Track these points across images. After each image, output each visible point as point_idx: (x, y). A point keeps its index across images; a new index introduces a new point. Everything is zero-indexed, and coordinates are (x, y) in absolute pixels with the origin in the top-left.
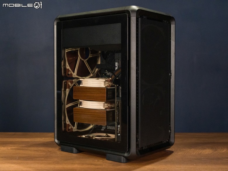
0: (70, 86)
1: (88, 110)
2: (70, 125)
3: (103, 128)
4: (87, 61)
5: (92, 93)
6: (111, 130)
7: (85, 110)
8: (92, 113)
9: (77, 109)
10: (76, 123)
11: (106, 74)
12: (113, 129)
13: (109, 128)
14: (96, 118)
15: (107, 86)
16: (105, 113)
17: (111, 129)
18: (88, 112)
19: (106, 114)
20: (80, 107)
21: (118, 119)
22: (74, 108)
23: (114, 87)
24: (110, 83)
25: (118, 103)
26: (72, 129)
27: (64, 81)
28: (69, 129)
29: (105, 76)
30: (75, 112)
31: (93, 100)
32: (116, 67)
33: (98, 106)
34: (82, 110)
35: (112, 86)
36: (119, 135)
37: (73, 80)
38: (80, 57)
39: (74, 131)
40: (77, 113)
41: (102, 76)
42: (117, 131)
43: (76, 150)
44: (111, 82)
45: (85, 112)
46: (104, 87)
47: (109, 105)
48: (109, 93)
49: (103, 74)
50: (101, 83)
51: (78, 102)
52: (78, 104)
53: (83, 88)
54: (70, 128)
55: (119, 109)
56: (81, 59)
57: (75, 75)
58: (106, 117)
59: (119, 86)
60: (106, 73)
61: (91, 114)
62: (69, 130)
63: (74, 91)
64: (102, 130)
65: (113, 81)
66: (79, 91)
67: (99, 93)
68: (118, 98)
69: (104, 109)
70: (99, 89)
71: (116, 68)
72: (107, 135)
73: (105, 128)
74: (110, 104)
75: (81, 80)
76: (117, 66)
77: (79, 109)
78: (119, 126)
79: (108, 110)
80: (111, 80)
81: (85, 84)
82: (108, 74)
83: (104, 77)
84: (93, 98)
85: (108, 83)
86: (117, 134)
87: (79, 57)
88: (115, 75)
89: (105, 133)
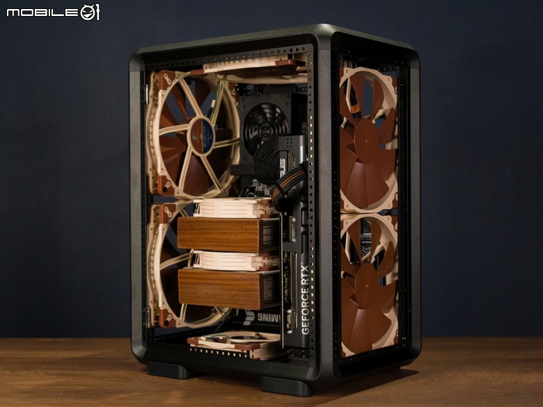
0: (170, 217)
1: (214, 274)
2: (170, 311)
3: (248, 318)
4: (208, 157)
5: (224, 233)
6: (268, 323)
7: (206, 274)
8: (224, 280)
9: (187, 273)
10: (183, 305)
11: (253, 189)
12: (273, 321)
13: (264, 317)
14: (236, 292)
15: (261, 215)
16: (256, 280)
17: (267, 320)
18: (216, 279)
19: (258, 282)
20: (193, 268)
21: (286, 293)
22: (179, 271)
23: (278, 219)
24: (268, 209)
25: (286, 256)
26: (173, 321)
27: (154, 206)
28: (167, 321)
29: (252, 193)
30: (183, 281)
31: (228, 249)
32: (282, 169)
33: (239, 264)
34: (200, 273)
35: (272, 216)
36: (290, 332)
37: (176, 204)
38: (192, 148)
39: (178, 326)
40: (188, 281)
41: (244, 193)
42: (286, 322)
43: (185, 370)
44: (271, 207)
45: (207, 279)
46: (255, 217)
47: (266, 261)
48: (265, 232)
49: (246, 189)
50: (247, 207)
51: (188, 256)
52: (187, 261)
53: (202, 221)
54: (168, 319)
55: (289, 270)
56: (193, 154)
57: (179, 190)
58: (259, 288)
59: (288, 215)
60: (254, 185)
61: (223, 282)
62: (166, 323)
63: (180, 230)
64: (247, 323)
65: (276, 203)
66: (192, 229)
67: (241, 233)
68: (287, 243)
69: (254, 269)
70: (241, 222)
71: (283, 173)
72: (258, 335)
73: (252, 319)
74: (269, 259)
75: (195, 201)
76: (284, 167)
77: (193, 271)
78: (290, 311)
79: (263, 272)
80: (270, 201)
81: (206, 212)
82: (260, 188)
83: (251, 196)
84: (227, 244)
85: (262, 207)
86: (286, 330)
87: (190, 149)
88: (280, 188)
89: (254, 331)
